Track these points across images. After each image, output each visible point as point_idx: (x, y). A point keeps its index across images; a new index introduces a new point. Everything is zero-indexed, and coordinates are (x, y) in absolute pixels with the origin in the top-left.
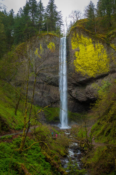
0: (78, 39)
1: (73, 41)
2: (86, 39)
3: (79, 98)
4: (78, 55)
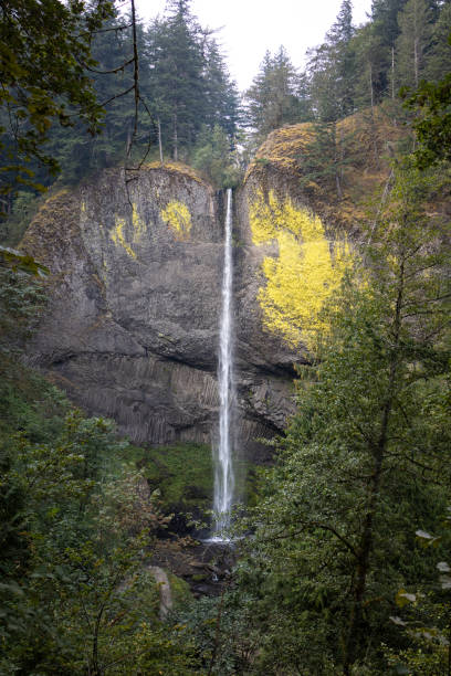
0: (273, 211)
1: (258, 216)
2: (304, 216)
3: (277, 418)
4: (274, 270)
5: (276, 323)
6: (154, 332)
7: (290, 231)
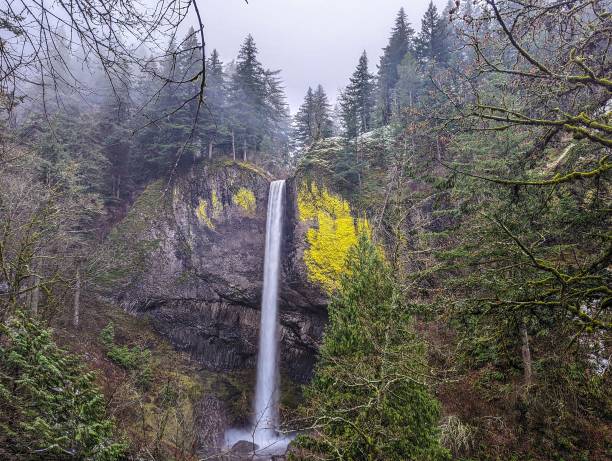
0: (314, 197)
1: (303, 200)
5: (317, 276)
6: (227, 284)
7: (326, 211)
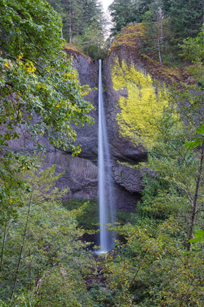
0: (124, 71)
1: (116, 74)
2: (141, 74)
3: (127, 185)
4: (125, 104)
7: (134, 83)
